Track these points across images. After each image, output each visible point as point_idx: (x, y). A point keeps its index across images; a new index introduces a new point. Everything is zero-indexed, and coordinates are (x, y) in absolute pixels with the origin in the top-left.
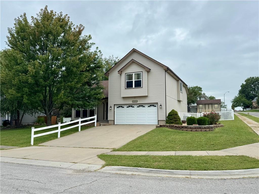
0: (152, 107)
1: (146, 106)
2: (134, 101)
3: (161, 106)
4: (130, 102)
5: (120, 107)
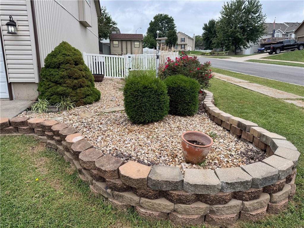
3: (10, 23)
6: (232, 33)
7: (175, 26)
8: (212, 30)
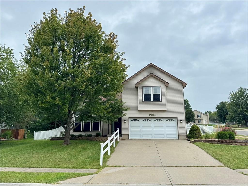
0: (170, 122)
1: (164, 120)
2: (151, 114)
3: (181, 120)
4: (147, 115)
5: (135, 121)
6: (240, 112)
7: (190, 105)
8: (223, 109)
